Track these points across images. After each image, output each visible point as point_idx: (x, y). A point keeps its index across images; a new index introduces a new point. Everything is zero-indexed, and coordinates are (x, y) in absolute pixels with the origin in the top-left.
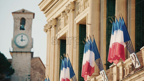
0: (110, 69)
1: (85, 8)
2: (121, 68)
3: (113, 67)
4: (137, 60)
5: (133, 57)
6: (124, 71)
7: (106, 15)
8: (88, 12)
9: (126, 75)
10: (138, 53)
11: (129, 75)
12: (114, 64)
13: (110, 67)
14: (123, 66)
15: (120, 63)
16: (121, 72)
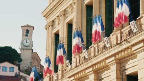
0: (89, 49)
1: (72, 13)
2: (96, 48)
3: (91, 48)
4: (108, 42)
5: (106, 40)
6: (98, 50)
7: (85, 17)
8: (73, 16)
9: (100, 52)
10: (109, 37)
11: (102, 52)
12: (92, 46)
13: (89, 48)
14: (98, 46)
15: (96, 45)
16: (97, 50)
